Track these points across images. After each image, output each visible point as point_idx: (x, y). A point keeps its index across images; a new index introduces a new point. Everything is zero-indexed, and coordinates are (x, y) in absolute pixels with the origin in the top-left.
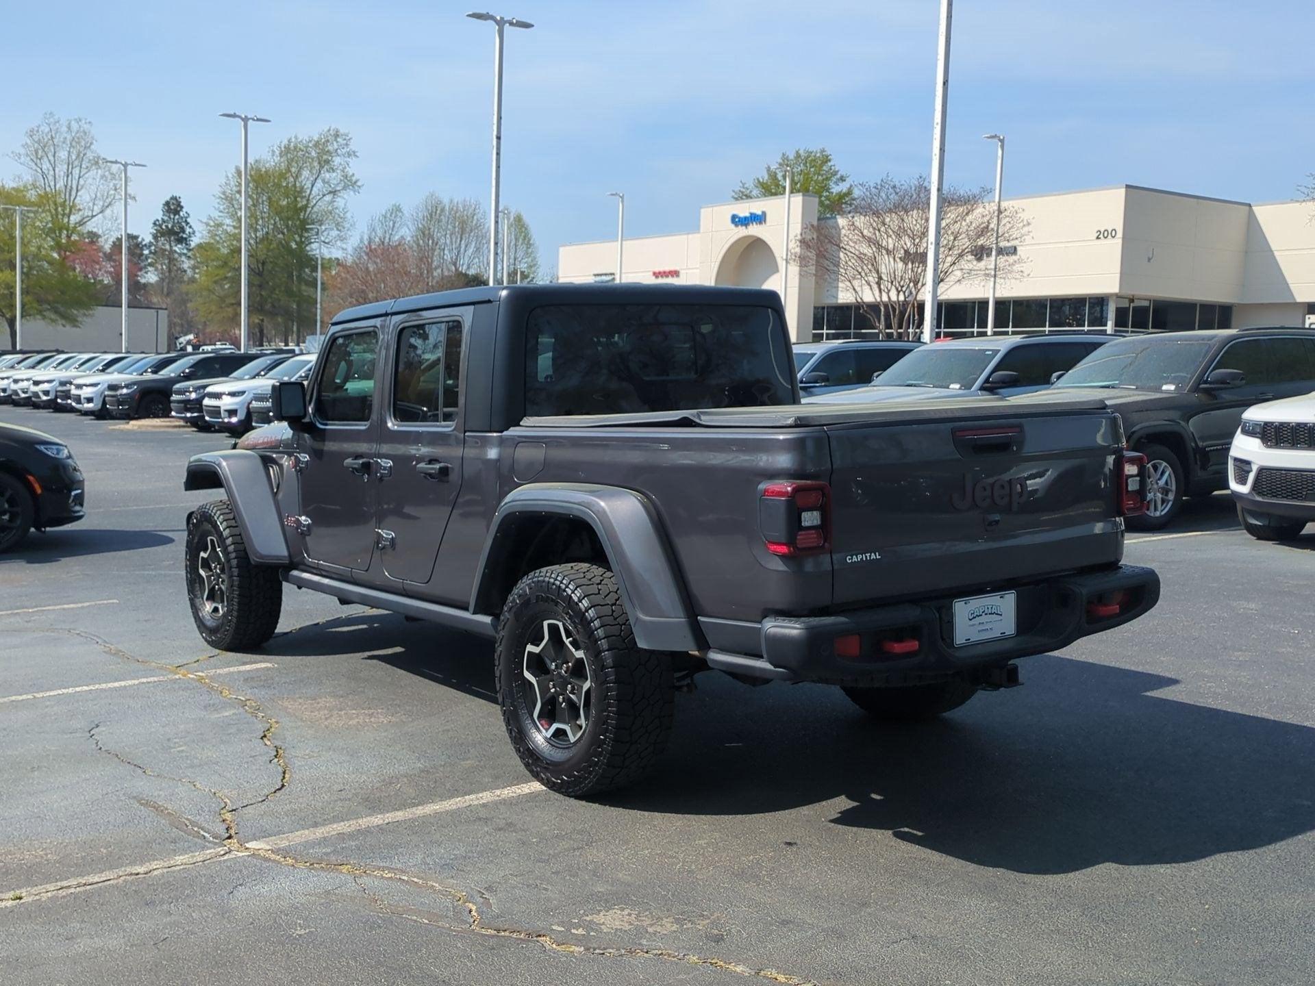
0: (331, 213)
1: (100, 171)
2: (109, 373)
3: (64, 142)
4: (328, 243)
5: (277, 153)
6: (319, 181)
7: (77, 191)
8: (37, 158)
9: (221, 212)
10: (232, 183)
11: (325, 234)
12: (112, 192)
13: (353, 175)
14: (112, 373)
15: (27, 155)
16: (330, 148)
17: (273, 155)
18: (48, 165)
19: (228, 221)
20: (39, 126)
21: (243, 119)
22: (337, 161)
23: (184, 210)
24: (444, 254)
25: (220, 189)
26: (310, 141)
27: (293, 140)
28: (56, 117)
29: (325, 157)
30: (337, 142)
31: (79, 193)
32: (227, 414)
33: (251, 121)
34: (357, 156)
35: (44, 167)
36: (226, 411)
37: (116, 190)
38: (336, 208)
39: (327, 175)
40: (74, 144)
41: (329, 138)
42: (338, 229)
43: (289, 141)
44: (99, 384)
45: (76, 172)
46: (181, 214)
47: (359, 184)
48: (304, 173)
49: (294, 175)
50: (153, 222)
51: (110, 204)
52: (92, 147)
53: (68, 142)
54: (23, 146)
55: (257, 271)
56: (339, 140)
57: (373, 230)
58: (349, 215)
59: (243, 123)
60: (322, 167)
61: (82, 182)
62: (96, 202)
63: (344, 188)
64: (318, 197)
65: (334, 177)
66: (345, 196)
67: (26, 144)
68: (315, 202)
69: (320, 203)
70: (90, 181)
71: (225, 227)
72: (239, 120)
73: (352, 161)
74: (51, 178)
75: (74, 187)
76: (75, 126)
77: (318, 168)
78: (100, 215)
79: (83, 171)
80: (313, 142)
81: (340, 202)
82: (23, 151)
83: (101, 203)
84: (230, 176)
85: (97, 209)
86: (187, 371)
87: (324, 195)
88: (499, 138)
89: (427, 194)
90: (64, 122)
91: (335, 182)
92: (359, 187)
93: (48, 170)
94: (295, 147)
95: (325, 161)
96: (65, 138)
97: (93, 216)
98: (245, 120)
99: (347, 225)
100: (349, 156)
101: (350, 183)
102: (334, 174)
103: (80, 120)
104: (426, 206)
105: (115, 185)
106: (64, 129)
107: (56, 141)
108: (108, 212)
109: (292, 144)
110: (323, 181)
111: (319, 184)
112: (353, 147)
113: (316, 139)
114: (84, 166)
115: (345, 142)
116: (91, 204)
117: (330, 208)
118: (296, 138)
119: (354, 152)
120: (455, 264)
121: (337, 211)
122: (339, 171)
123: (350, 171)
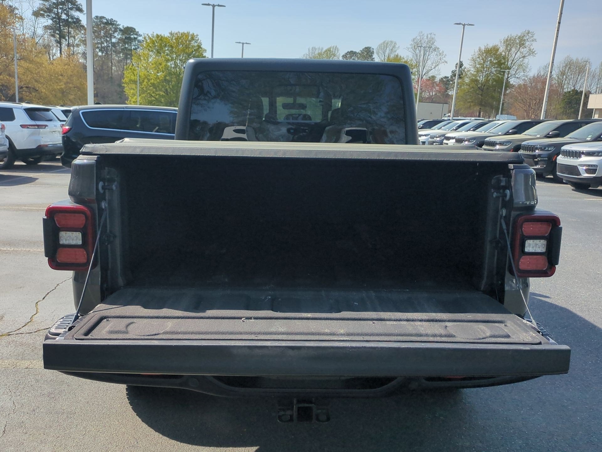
0: (522, 65)
1: (435, 53)
2: (432, 129)
3: (424, 42)
4: (519, 78)
5: (503, 42)
6: (519, 52)
7: (427, 60)
8: (415, 49)
9: (471, 65)
10: (476, 54)
11: (518, 74)
12: (439, 60)
13: (533, 49)
14: (434, 129)
15: (412, 48)
16: (525, 38)
17: (501, 43)
18: (418, 51)
19: (472, 69)
20: (416, 37)
21: (463, 25)
22: (527, 44)
23: (464, 66)
24: (569, 82)
25: (471, 57)
26: (517, 36)
27: (510, 36)
28: (423, 34)
29: (522, 42)
30: (528, 36)
31: (428, 61)
32: (422, 143)
33: (466, 26)
34: (536, 41)
35: (417, 52)
36: (421, 142)
37: (440, 59)
38: (524, 63)
39: (522, 50)
40: (428, 43)
41: (525, 34)
42: (524, 72)
43: (508, 37)
44: (429, 135)
45: (428, 53)
46: (462, 67)
47: (535, 53)
48: (513, 49)
49: (508, 50)
50: (451, 71)
51: (438, 65)
52: (434, 43)
53: (426, 42)
54: (410, 45)
55: (481, 89)
56: (529, 35)
57: (540, 72)
58: (529, 66)
59: (463, 27)
60: (520, 47)
61: (429, 57)
62: (433, 64)
63: (529, 55)
64: (517, 59)
65: (524, 51)
66: (529, 58)
67: (412, 44)
68: (515, 61)
69: (518, 62)
70: (432, 56)
71: (471, 71)
72: (462, 25)
73: (534, 43)
74: (418, 56)
75: (426, 59)
76: (429, 36)
77: (519, 47)
78: (434, 69)
79: (430, 53)
80: (518, 37)
81: (526, 60)
82: (410, 47)
83: (435, 65)
84: (476, 51)
85: (433, 67)
86: (421, 126)
87: (520, 58)
88: (559, 23)
89: (566, 56)
90: (425, 35)
91: (525, 52)
92: (536, 54)
93: (418, 53)
94: (510, 39)
95: (522, 44)
96: (425, 41)
97: (431, 70)
98: (464, 25)
99: (528, 70)
100: (533, 41)
101: (532, 52)
102: (525, 49)
103: (432, 34)
104: (565, 62)
105: (440, 58)
106: (425, 37)
107: (422, 42)
108: (437, 68)
109: (509, 38)
110: (521, 52)
111: (519, 54)
112: (535, 37)
113: (519, 35)
114: (431, 51)
115: (532, 36)
116: (431, 65)
117: (521, 63)
118: (511, 35)
119: (535, 40)
120: (574, 87)
121: (524, 65)
122: (527, 48)
123: (532, 48)
